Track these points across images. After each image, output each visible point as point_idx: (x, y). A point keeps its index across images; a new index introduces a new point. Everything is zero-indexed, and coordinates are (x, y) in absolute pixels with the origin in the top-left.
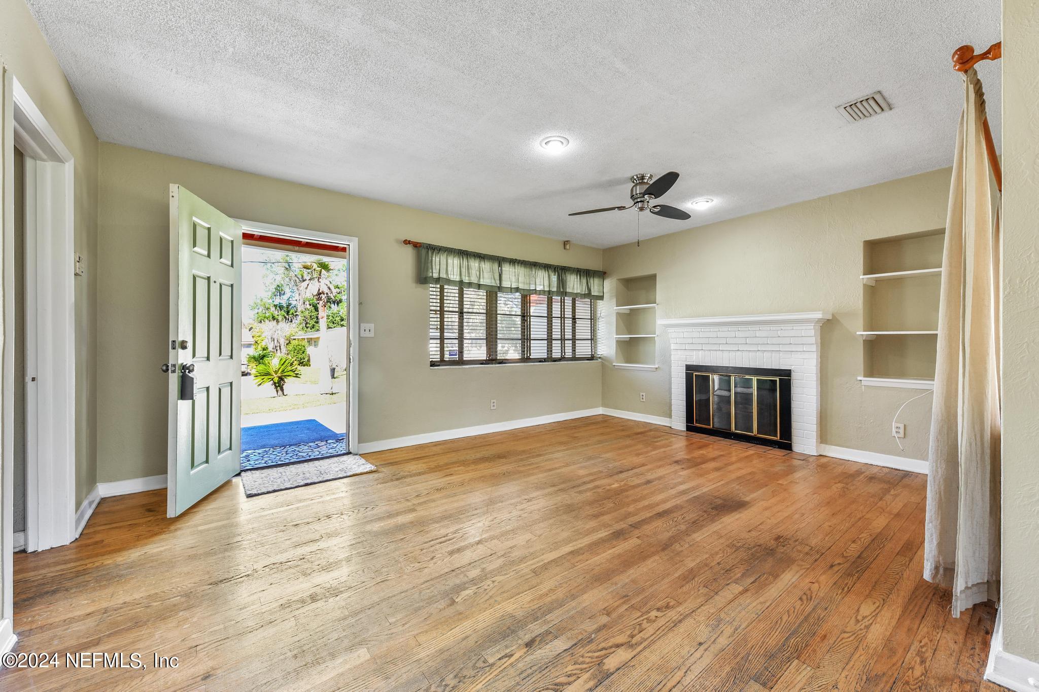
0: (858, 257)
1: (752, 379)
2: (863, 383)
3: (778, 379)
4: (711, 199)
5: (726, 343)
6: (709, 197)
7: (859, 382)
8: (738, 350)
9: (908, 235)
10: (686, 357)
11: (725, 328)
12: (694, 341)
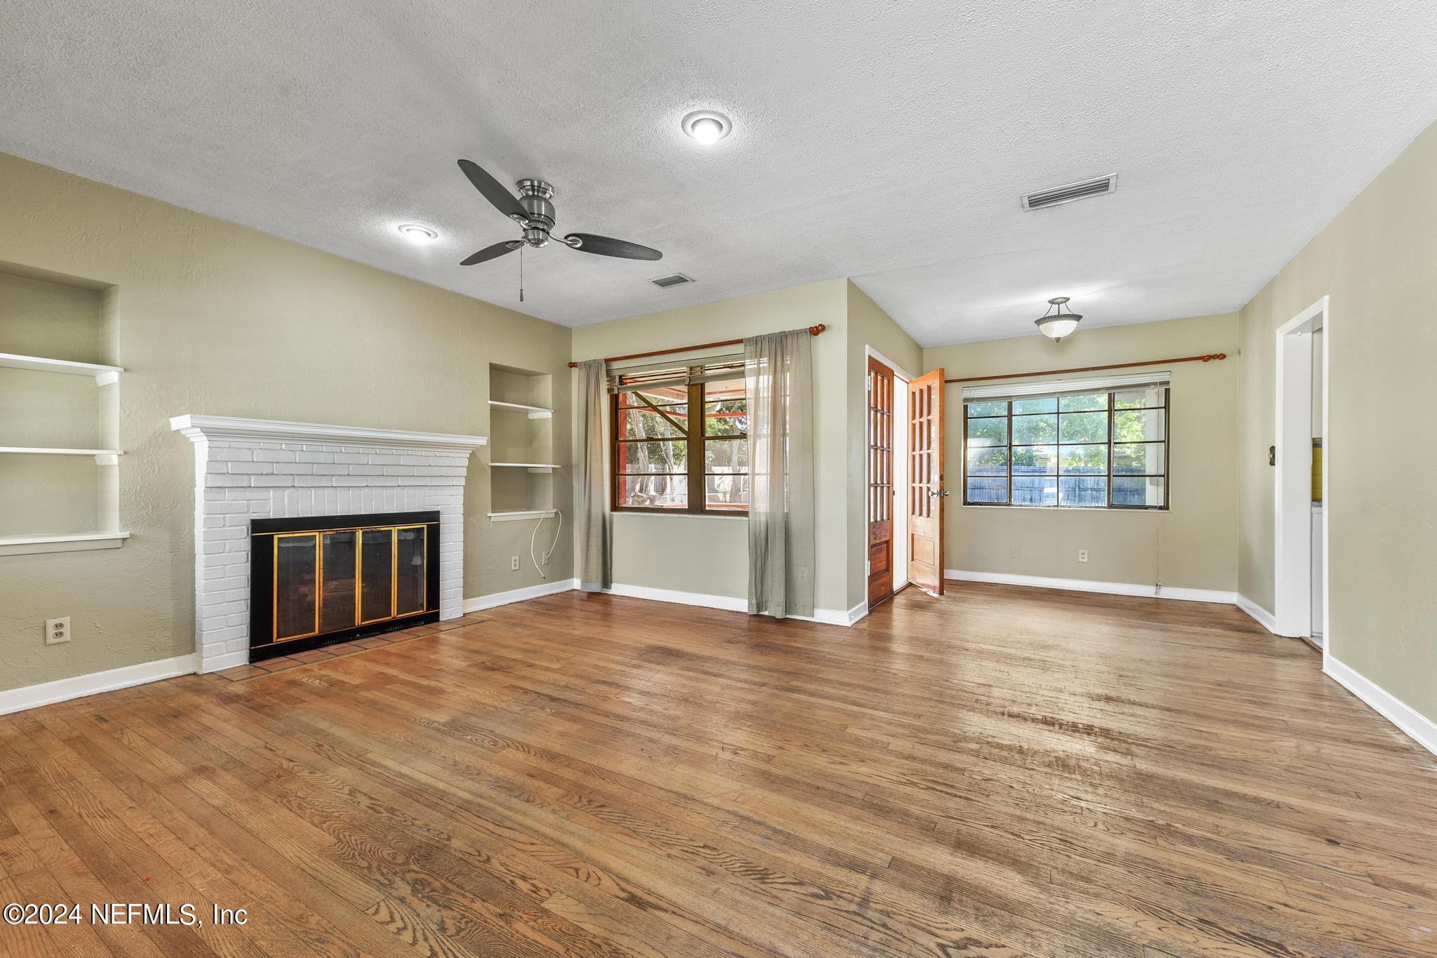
0: (484, 380)
1: (391, 530)
2: (492, 519)
3: (425, 526)
4: (436, 234)
5: (349, 475)
6: (433, 228)
7: (488, 519)
8: (367, 486)
9: (513, 368)
10: (249, 506)
11: (353, 449)
12: (276, 469)
